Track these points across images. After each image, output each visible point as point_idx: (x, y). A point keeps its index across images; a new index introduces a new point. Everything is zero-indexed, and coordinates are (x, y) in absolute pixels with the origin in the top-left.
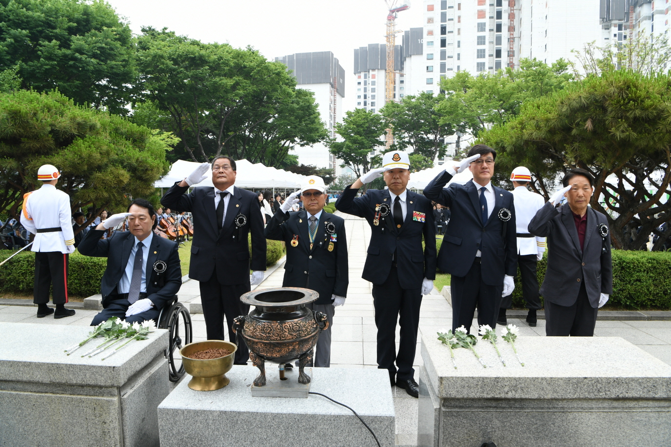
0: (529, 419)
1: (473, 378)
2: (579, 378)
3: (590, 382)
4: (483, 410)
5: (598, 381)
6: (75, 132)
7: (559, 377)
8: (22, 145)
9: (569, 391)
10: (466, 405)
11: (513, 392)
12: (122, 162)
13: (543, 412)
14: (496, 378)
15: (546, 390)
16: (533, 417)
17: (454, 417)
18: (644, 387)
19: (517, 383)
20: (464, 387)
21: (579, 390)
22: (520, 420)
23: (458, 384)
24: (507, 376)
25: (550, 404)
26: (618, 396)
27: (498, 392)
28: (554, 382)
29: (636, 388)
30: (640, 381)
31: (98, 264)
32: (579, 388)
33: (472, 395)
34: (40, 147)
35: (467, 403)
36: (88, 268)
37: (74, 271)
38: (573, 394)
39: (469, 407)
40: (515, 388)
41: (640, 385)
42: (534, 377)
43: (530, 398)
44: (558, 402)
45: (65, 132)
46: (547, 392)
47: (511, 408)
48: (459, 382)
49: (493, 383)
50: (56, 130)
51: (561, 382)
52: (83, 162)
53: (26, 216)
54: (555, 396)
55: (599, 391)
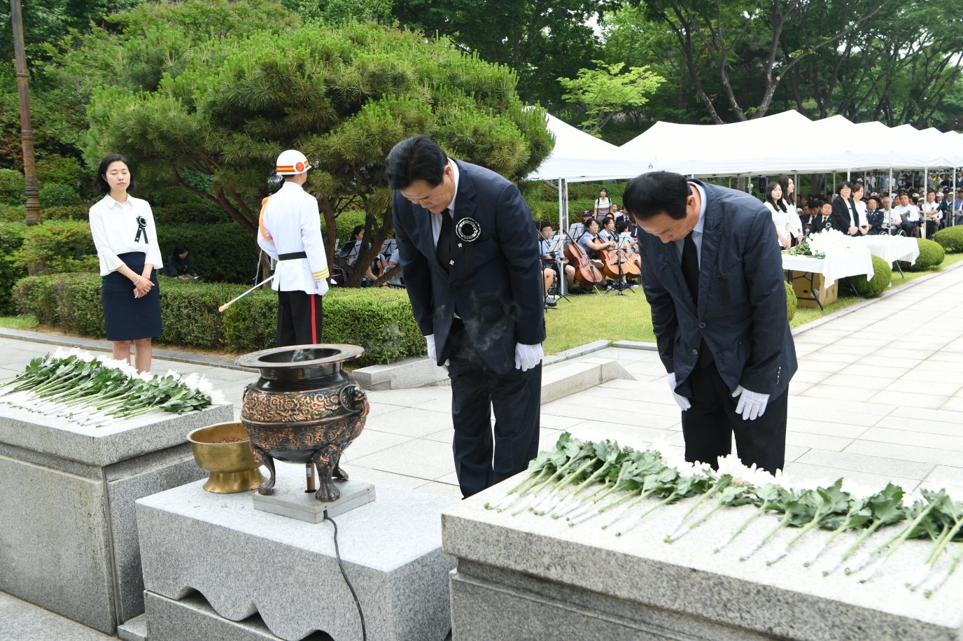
0: (591, 632)
1: (491, 526)
2: (681, 567)
3: (704, 582)
4: (513, 594)
5: (722, 583)
6: (366, 90)
7: (641, 556)
8: (287, 119)
9: (662, 590)
10: (492, 577)
11: (559, 568)
12: (451, 136)
13: (615, 624)
14: (527, 534)
15: (616, 577)
16: (599, 630)
17: (468, 596)
18: (834, 625)
19: (563, 552)
20: (478, 541)
21: (682, 594)
22: (576, 630)
23: (468, 532)
24: (546, 534)
25: (637, 612)
26: (770, 629)
27: (533, 562)
28: (632, 564)
29: (811, 620)
30: (822, 606)
31: (378, 314)
32: (682, 589)
33: (492, 560)
34: (313, 120)
35: (494, 575)
36: (365, 321)
37: (347, 325)
38: (671, 600)
39: (497, 583)
40: (560, 560)
41: (823, 617)
42: (594, 545)
43: (589, 587)
44: (651, 612)
45: (349, 93)
46: (620, 583)
47: (564, 601)
48: (470, 529)
49: (523, 542)
50: (336, 90)
51: (645, 569)
52: (372, 142)
53: (263, 233)
54: (635, 595)
55: (725, 606)
